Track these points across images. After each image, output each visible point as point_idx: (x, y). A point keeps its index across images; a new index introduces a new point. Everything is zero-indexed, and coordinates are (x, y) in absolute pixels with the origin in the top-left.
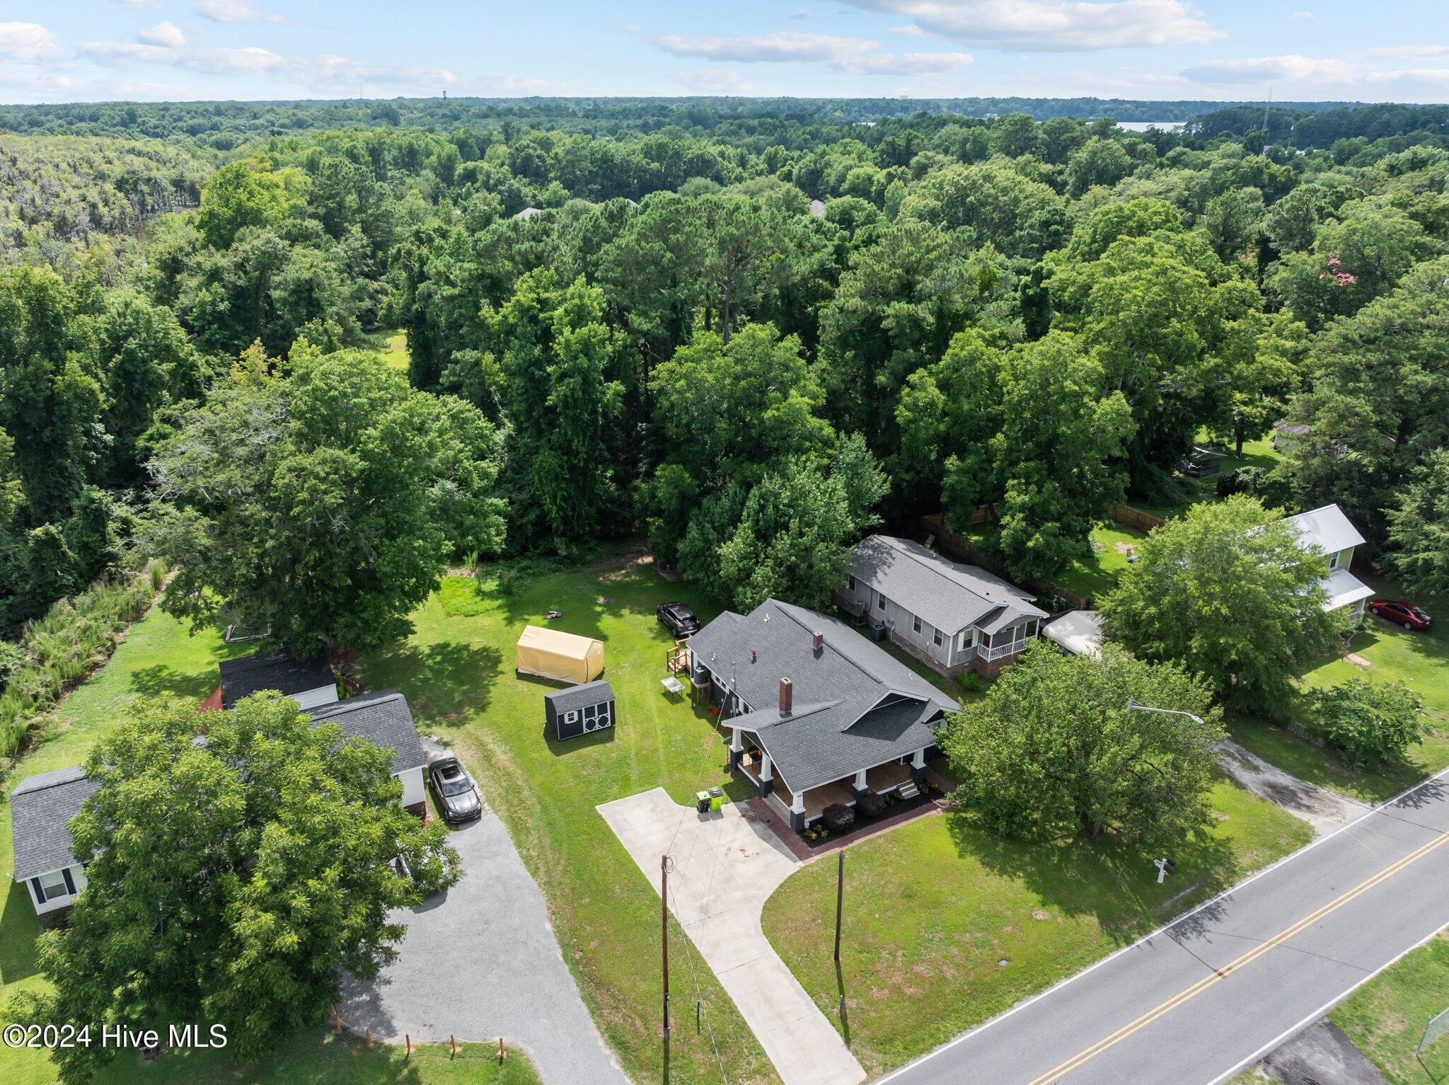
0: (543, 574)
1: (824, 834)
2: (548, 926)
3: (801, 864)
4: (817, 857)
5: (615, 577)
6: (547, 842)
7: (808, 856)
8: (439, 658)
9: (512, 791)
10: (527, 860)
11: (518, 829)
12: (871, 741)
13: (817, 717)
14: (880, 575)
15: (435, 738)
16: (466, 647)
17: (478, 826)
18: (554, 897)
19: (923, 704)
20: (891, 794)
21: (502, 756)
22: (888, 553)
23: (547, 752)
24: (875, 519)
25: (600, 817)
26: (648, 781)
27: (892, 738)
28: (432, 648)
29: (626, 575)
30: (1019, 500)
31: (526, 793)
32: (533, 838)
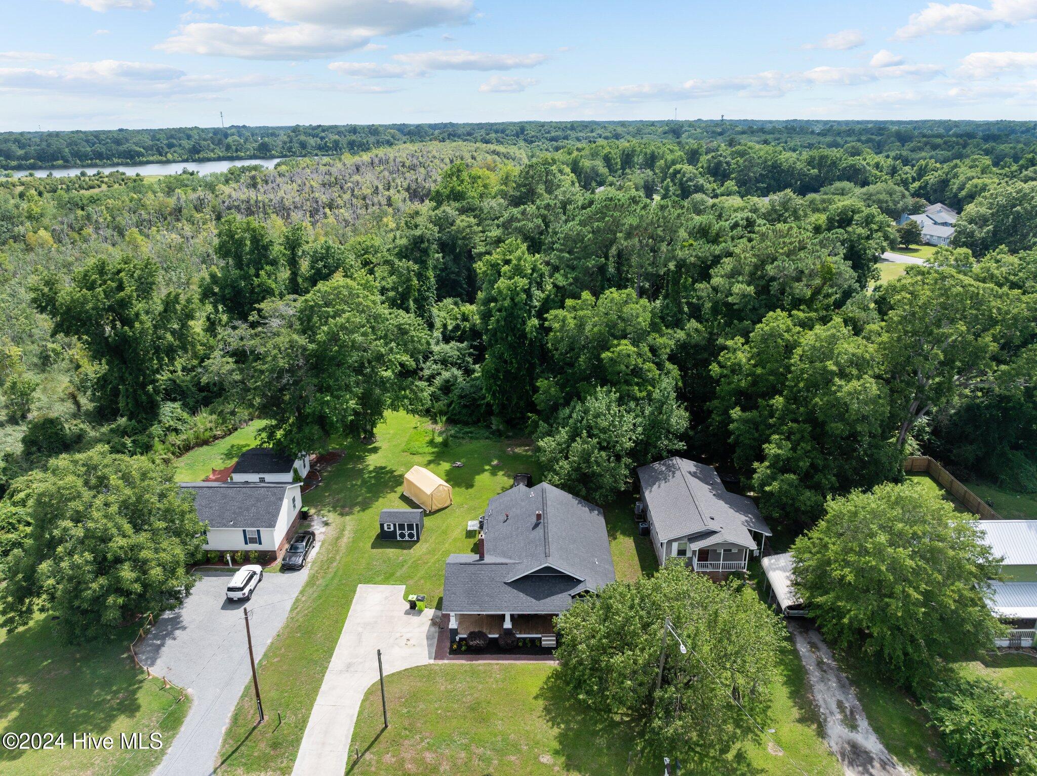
0: (477, 438)
1: (464, 648)
2: (269, 641)
3: (432, 661)
4: (446, 662)
5: (518, 450)
6: (315, 595)
7: (442, 659)
8: (374, 474)
9: (331, 560)
10: (297, 600)
11: (311, 582)
12: (521, 595)
13: (494, 567)
14: (655, 487)
15: (325, 519)
16: (392, 472)
17: (296, 574)
18: (287, 626)
19: (579, 582)
20: (532, 640)
21: (345, 541)
22: (674, 473)
23: (370, 545)
24: (681, 445)
25: (355, 592)
26: (401, 581)
27: (538, 598)
28: (376, 468)
29: (527, 451)
30: (773, 451)
31: (335, 564)
32: (311, 591)
